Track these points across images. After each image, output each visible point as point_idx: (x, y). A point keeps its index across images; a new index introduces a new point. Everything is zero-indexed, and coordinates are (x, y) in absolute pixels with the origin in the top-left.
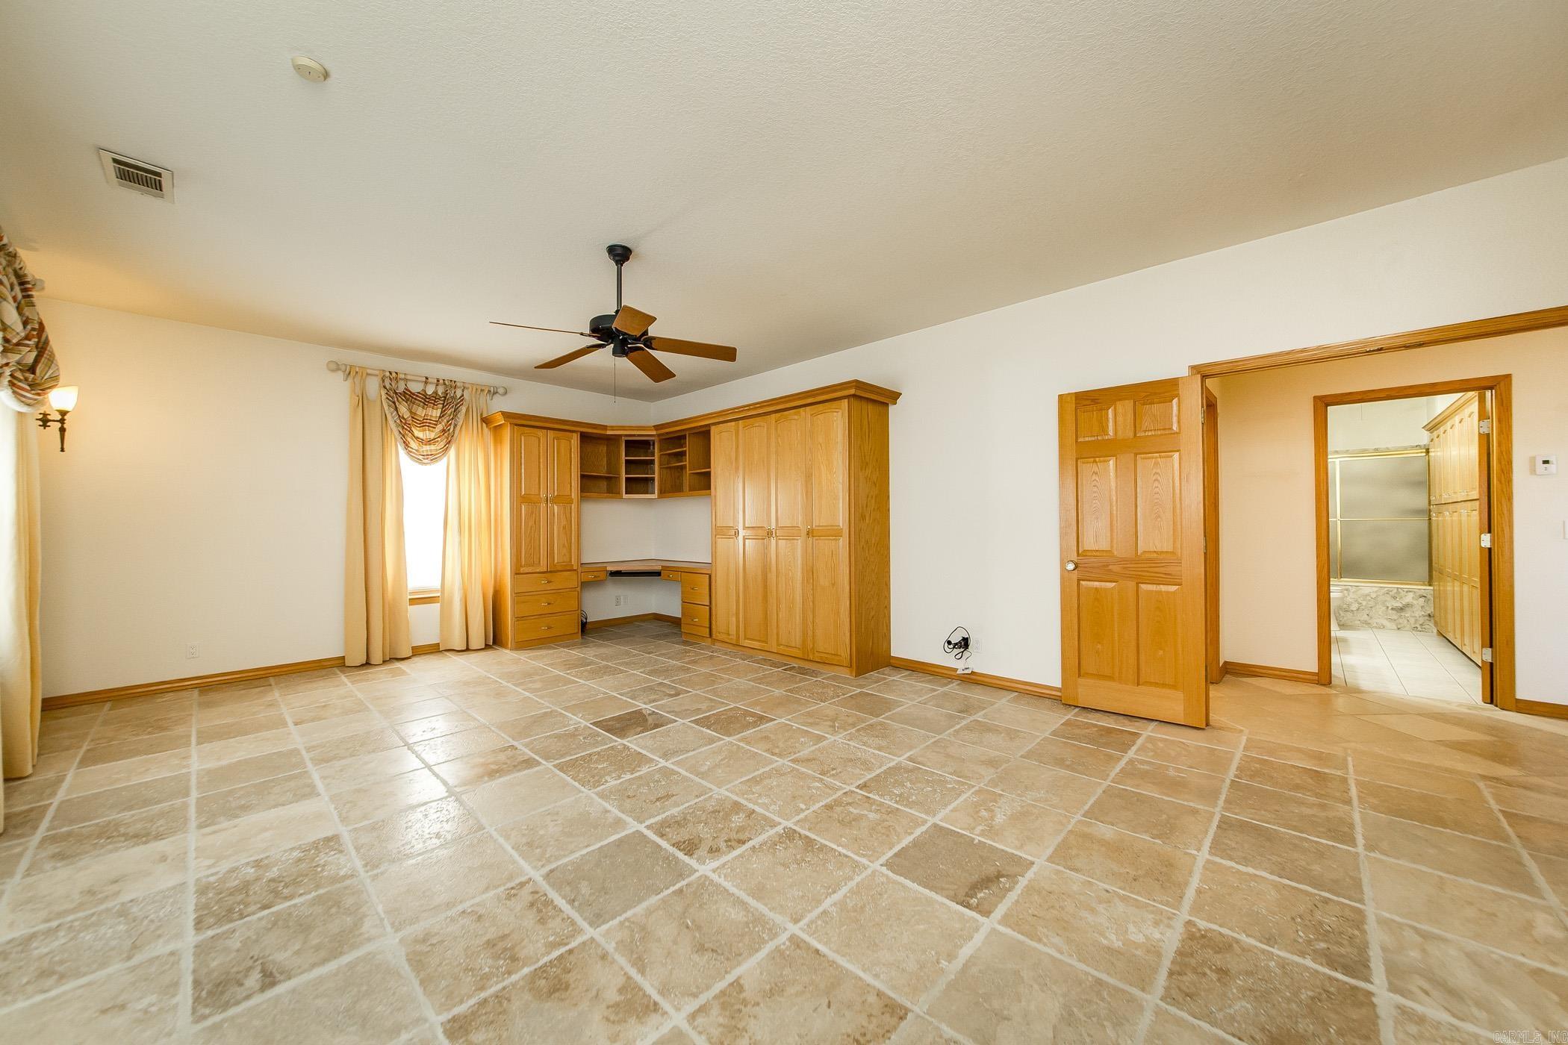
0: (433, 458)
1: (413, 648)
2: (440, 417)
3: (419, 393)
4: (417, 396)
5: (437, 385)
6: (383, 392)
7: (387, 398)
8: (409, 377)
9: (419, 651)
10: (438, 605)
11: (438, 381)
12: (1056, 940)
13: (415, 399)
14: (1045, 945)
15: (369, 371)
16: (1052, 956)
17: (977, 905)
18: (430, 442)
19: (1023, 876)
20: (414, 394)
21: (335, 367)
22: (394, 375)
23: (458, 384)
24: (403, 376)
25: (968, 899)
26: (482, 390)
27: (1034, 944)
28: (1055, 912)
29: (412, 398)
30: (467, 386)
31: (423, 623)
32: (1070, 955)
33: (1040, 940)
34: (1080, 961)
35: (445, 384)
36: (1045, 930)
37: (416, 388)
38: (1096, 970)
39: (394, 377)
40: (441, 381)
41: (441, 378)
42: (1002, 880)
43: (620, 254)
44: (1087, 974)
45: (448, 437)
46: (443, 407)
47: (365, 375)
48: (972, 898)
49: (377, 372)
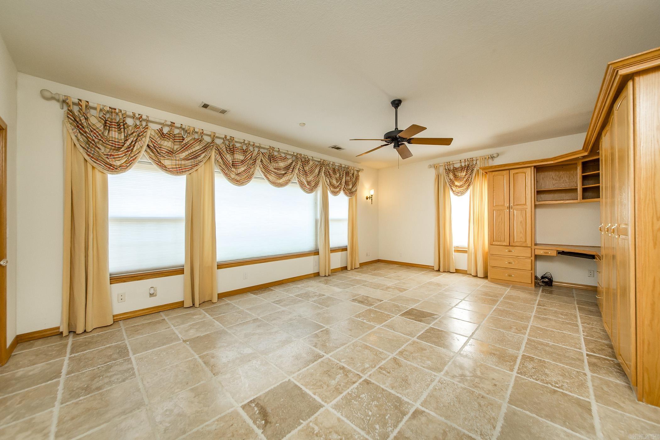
0: (462, 193)
1: (456, 269)
2: (465, 175)
3: (459, 167)
4: (458, 169)
5: (465, 162)
6: (444, 171)
7: (446, 173)
8: (454, 162)
9: (457, 271)
10: (466, 255)
11: (465, 160)
12: (214, 427)
13: (458, 170)
14: (214, 422)
15: (440, 165)
16: (207, 421)
17: (250, 406)
18: (460, 187)
19: (262, 433)
20: (457, 168)
21: (430, 166)
22: (448, 163)
23: (474, 159)
24: (451, 163)
25: (256, 403)
26: (485, 158)
27: (217, 418)
28: (229, 435)
29: (457, 170)
30: (478, 158)
31: (461, 261)
32: (202, 428)
33: (218, 420)
34: (198, 431)
35: (468, 161)
36: (222, 425)
37: (457, 166)
38: (190, 435)
39: (448, 164)
40: (466, 160)
41: (466, 158)
42: (263, 422)
43: (396, 103)
44: (191, 430)
45: (468, 183)
46: (467, 171)
47: (439, 166)
48: (256, 405)
49: (443, 164)
